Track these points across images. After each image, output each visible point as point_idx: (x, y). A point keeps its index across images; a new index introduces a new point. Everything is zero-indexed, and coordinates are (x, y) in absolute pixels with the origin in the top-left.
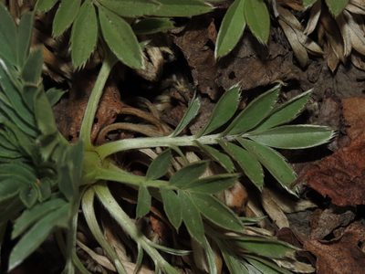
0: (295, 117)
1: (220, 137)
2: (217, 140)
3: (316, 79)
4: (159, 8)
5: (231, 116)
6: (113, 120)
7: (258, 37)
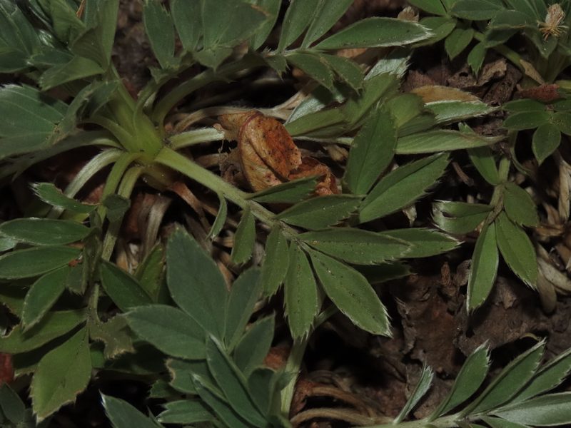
0: (560, 382)
1: (460, 418)
2: (457, 422)
3: (565, 326)
4: (409, 250)
5: (476, 389)
6: (301, 406)
7: (523, 279)
